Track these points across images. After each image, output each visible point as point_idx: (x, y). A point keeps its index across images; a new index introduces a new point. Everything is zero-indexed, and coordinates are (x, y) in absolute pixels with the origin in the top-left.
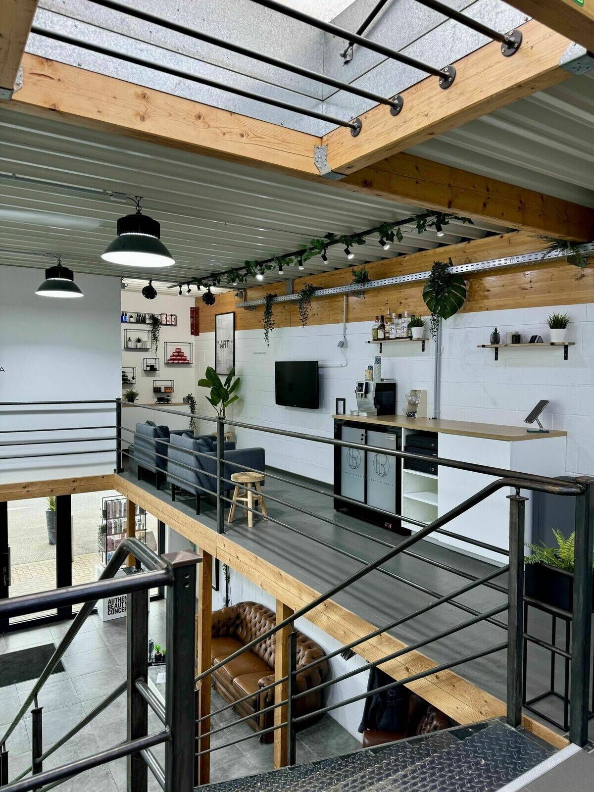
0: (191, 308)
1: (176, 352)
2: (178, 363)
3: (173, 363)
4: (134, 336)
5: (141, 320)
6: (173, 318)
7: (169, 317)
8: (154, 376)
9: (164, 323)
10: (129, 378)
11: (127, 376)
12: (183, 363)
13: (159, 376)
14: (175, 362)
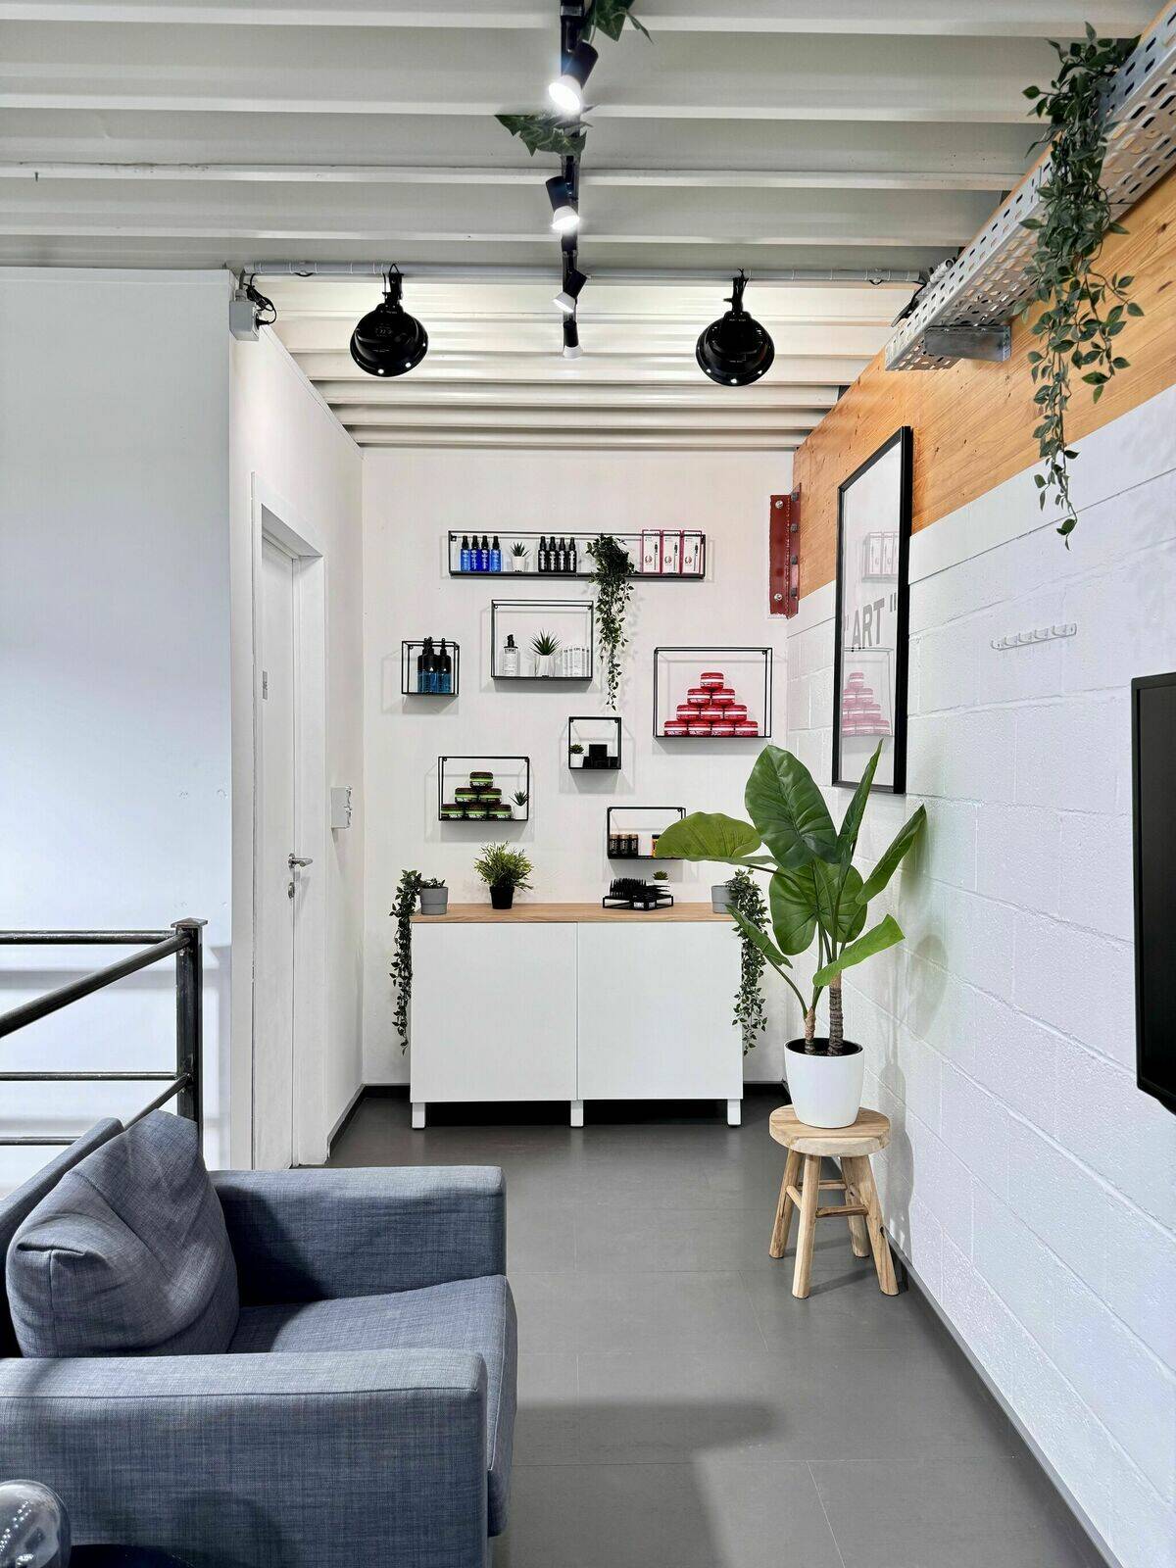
0: (774, 499)
1: (705, 689)
2: (708, 735)
3: (687, 735)
4: (528, 628)
5: (556, 561)
6: (691, 544)
7: (670, 544)
8: (612, 791)
9: (649, 568)
10: (507, 798)
11: (498, 792)
12: (732, 735)
13: (631, 791)
14: (693, 730)
